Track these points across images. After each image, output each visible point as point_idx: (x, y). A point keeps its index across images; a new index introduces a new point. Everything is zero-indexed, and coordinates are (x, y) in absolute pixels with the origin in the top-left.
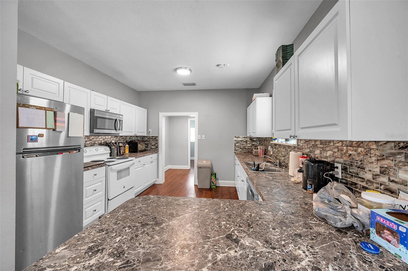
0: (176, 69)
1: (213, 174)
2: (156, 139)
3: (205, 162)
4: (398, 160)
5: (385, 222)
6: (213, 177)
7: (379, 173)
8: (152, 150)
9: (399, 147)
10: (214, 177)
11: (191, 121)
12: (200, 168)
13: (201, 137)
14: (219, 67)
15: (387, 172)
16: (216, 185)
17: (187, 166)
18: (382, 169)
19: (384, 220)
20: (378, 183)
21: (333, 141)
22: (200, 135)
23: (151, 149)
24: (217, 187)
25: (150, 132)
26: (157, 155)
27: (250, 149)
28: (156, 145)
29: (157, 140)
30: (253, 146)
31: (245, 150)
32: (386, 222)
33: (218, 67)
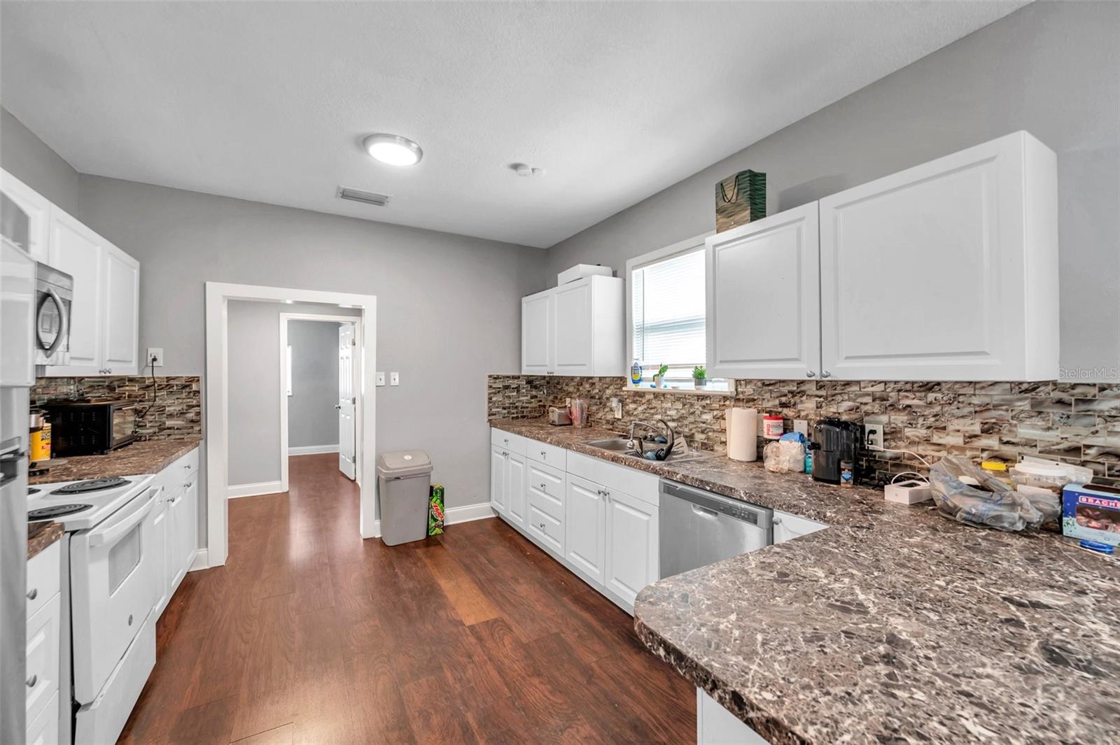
0: (364, 141)
1: (436, 493)
2: (190, 388)
3: (408, 457)
4: (1018, 409)
5: (1098, 502)
6: (436, 501)
7: (979, 432)
8: (169, 435)
9: (1020, 390)
10: (439, 501)
11: (291, 322)
12: (398, 478)
13: (388, 378)
14: (521, 171)
15: (996, 430)
16: (445, 525)
17: (278, 483)
18: (986, 426)
19: (1095, 501)
20: (977, 449)
21: (858, 382)
22: (383, 373)
23: (161, 430)
24: (445, 528)
25: (154, 360)
26: (197, 452)
27: (528, 407)
28: (191, 415)
29: (198, 392)
30: (533, 400)
31: (514, 411)
32: (1101, 501)
33: (513, 172)
